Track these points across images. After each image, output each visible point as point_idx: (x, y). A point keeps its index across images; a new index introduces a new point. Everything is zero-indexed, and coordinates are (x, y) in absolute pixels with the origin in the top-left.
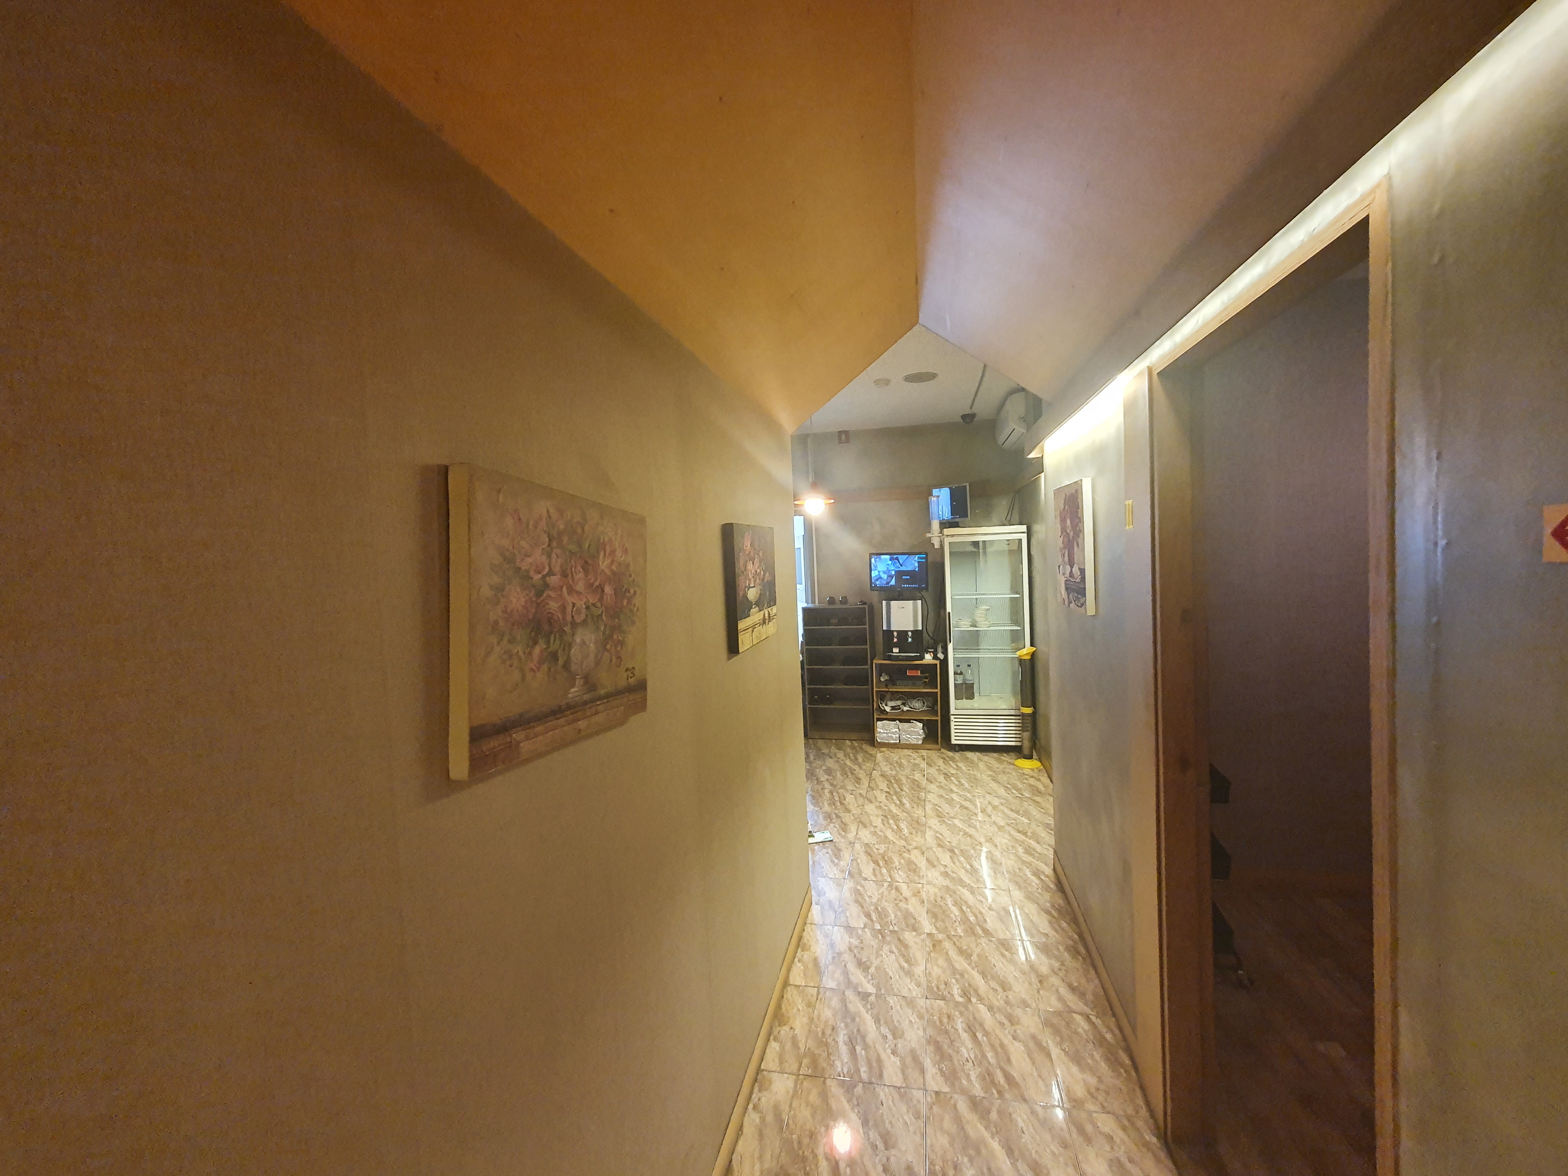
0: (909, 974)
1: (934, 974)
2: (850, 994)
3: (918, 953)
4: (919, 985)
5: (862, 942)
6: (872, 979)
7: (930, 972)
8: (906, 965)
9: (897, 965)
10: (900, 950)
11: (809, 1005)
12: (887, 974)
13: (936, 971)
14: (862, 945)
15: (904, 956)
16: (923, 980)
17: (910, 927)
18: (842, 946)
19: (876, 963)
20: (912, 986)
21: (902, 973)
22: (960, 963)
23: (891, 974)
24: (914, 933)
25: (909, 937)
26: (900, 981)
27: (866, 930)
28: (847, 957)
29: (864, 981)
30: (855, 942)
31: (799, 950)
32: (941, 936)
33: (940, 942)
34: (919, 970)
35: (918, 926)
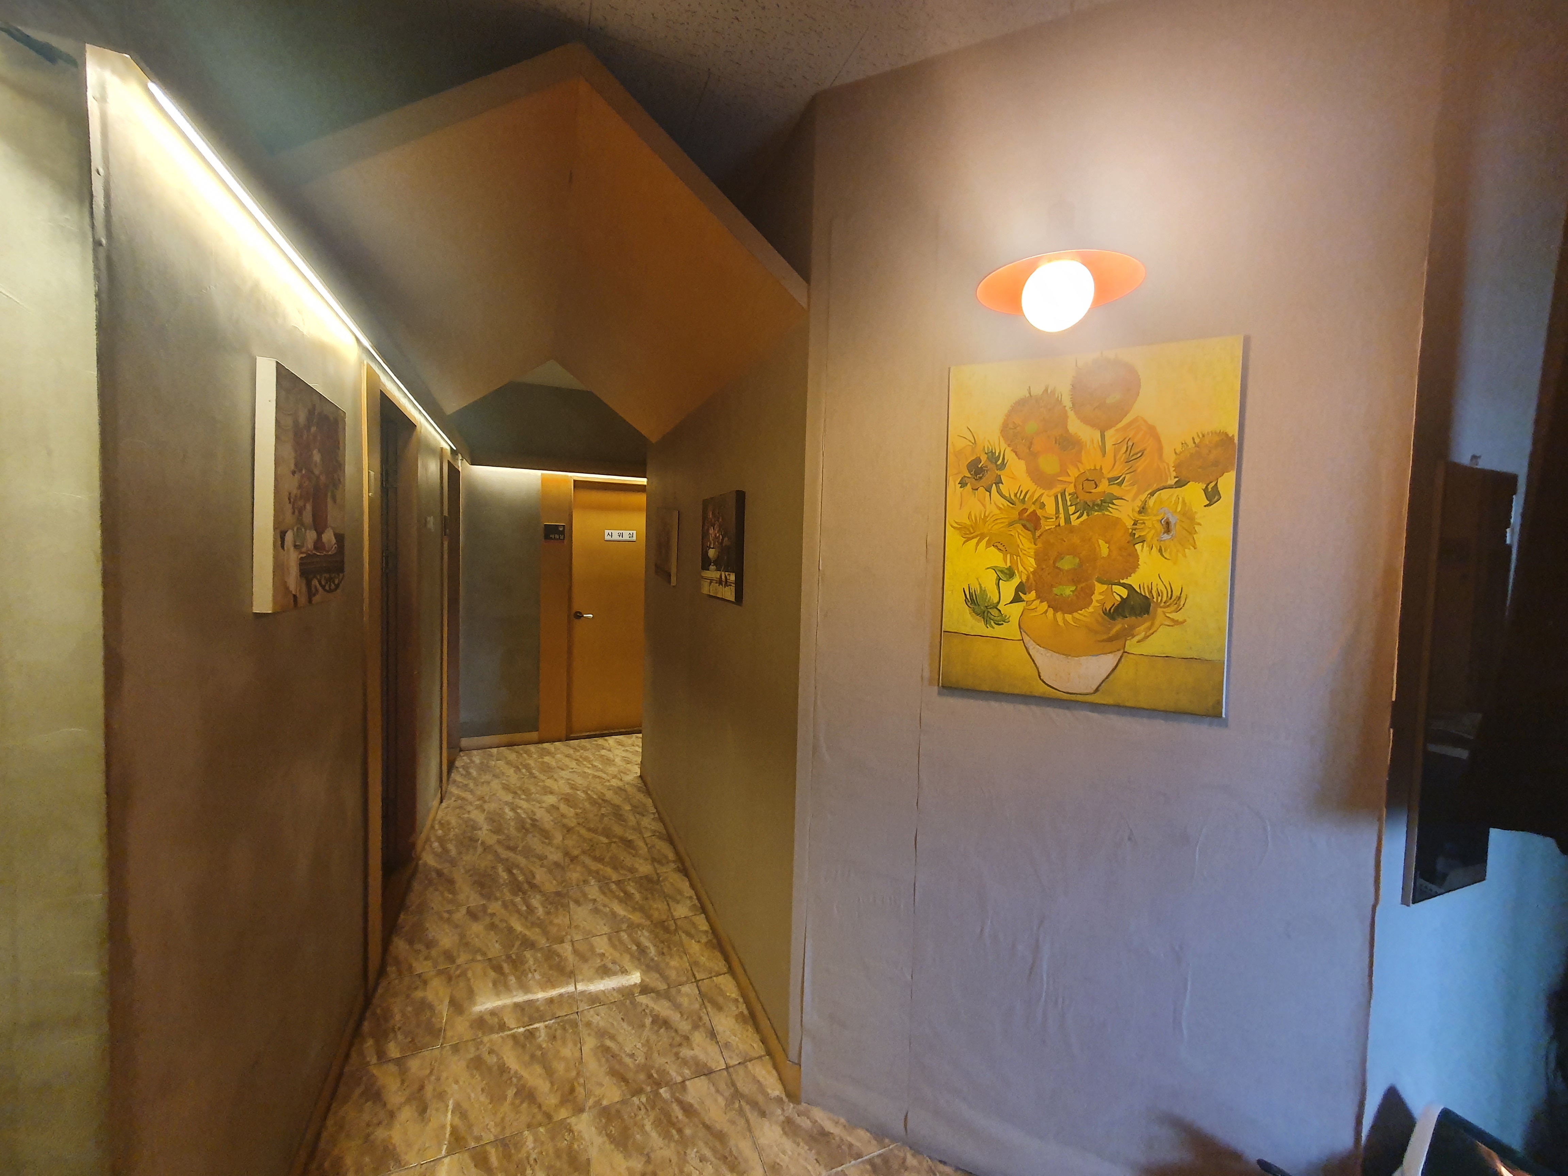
0: (602, 1034)
1: (570, 1045)
2: (662, 986)
3: (594, 1067)
4: (588, 1024)
5: (677, 1055)
6: (644, 1010)
7: (575, 1045)
8: (608, 1043)
9: (620, 1039)
10: (621, 1062)
11: (696, 963)
12: (630, 1024)
13: (567, 1051)
14: (675, 1050)
15: (614, 1056)
16: (584, 1031)
17: (613, 1111)
18: (698, 1038)
19: (646, 1033)
20: (596, 1019)
21: (612, 1031)
22: (535, 1078)
23: (625, 1025)
24: (605, 1103)
25: (612, 1093)
26: (611, 1020)
27: (679, 1079)
28: (684, 1026)
29: (651, 1004)
30: (685, 1052)
31: (746, 1012)
32: (563, 1114)
33: (563, 1102)
34: (590, 1043)
35: (601, 1121)
